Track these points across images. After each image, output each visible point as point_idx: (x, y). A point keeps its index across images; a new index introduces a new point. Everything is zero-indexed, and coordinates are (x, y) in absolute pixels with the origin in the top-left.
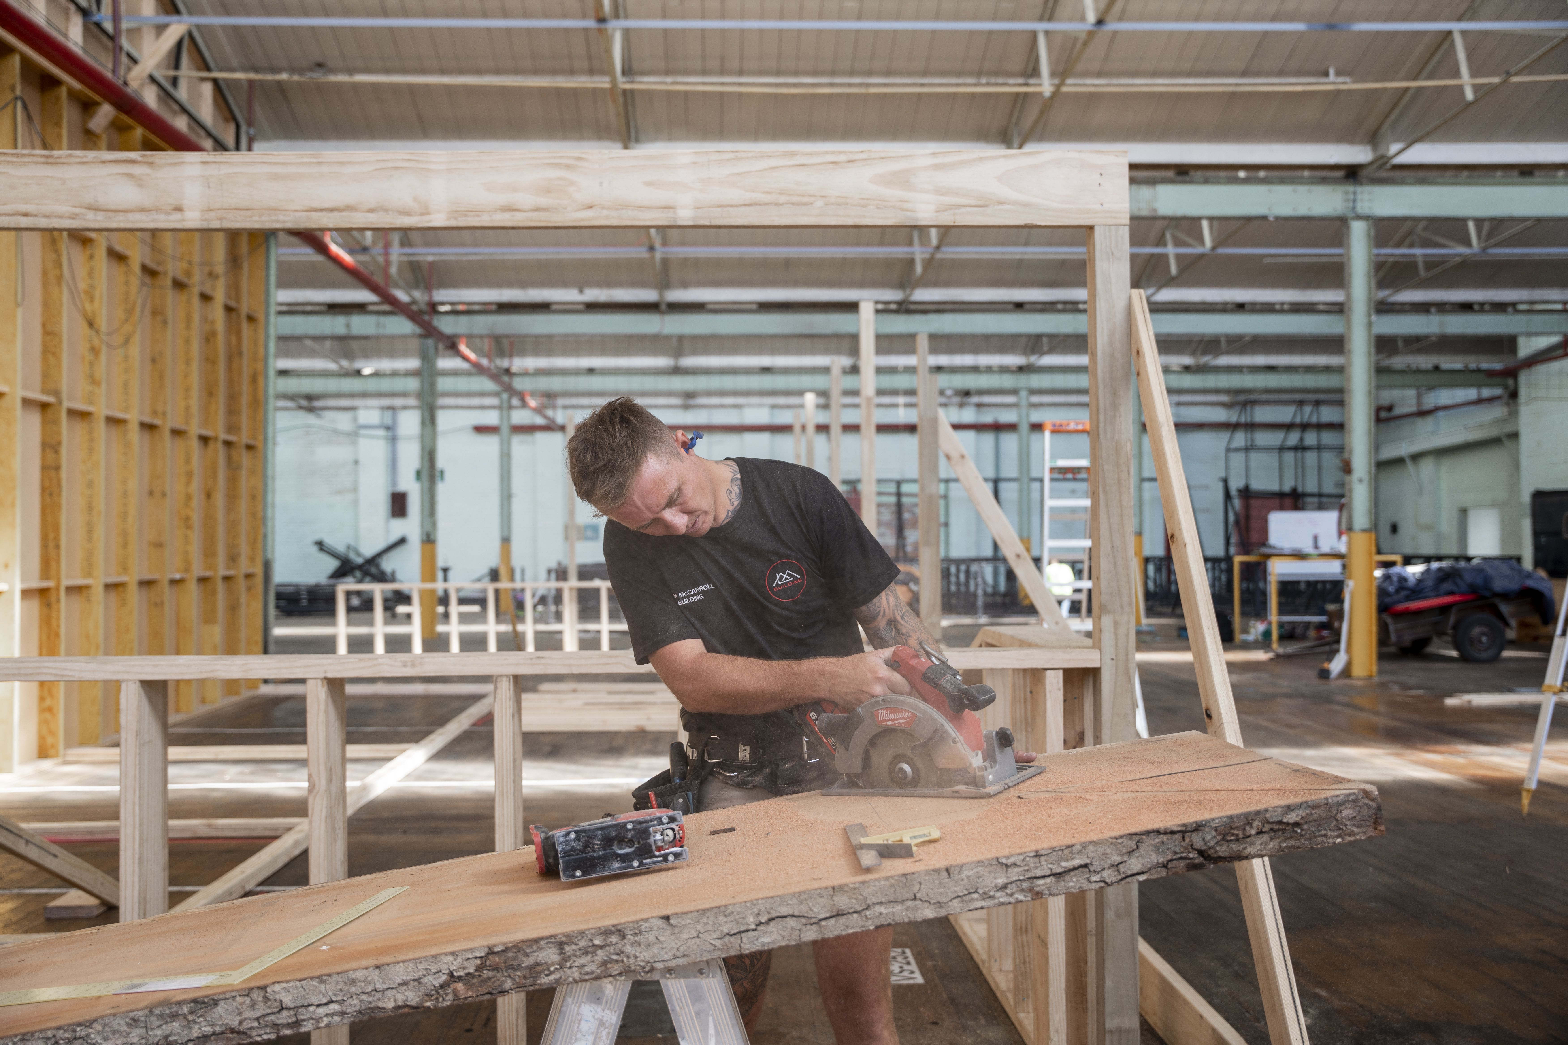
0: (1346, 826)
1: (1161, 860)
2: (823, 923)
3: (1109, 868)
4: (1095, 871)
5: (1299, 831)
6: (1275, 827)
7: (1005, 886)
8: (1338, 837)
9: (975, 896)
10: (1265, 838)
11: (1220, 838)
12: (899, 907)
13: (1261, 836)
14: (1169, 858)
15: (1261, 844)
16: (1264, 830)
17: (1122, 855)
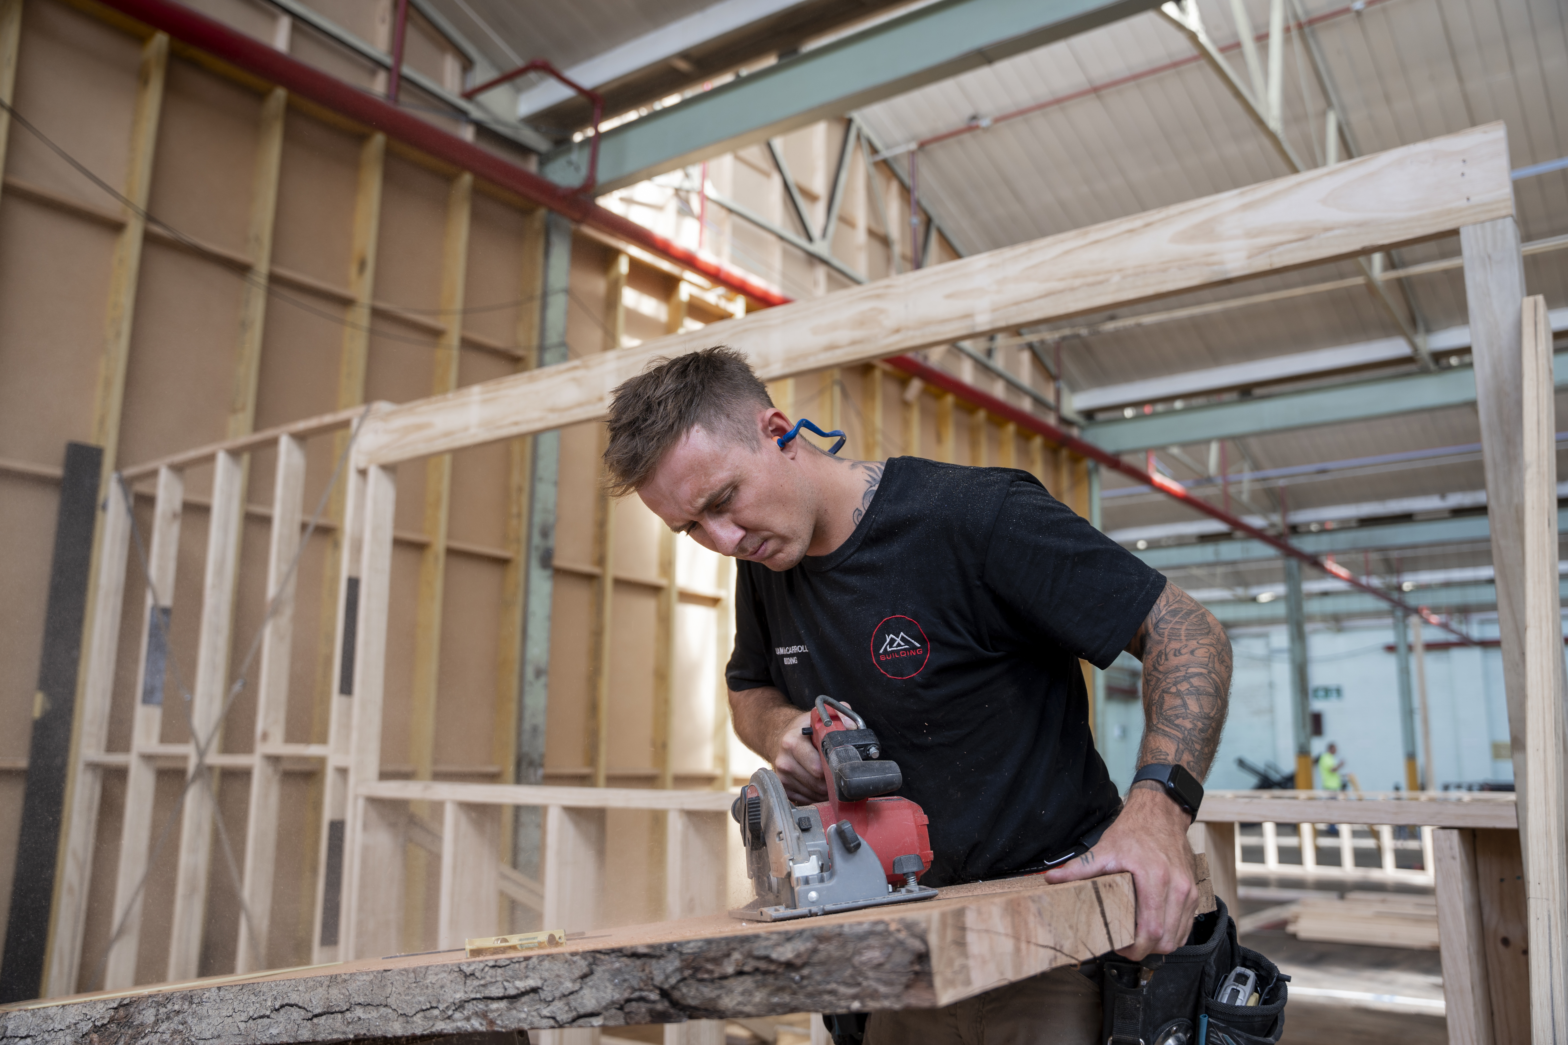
0: (866, 978)
1: (617, 996)
2: (315, 1020)
3: (560, 999)
4: (545, 1001)
5: (797, 978)
6: (763, 965)
7: (460, 1006)
8: (855, 997)
9: (436, 1012)
10: (748, 982)
11: (687, 973)
12: (375, 1014)
13: (741, 979)
14: (626, 995)
15: (743, 993)
16: (747, 968)
17: (574, 981)
